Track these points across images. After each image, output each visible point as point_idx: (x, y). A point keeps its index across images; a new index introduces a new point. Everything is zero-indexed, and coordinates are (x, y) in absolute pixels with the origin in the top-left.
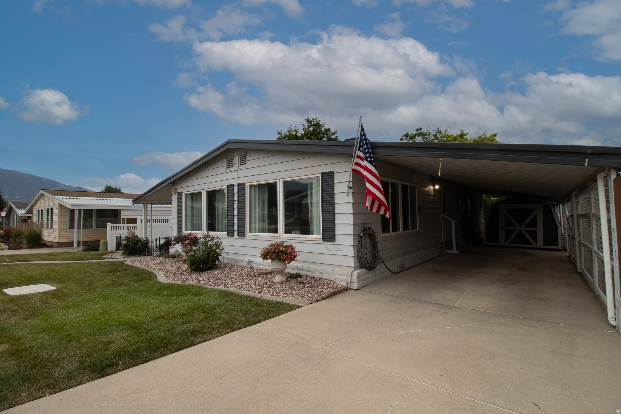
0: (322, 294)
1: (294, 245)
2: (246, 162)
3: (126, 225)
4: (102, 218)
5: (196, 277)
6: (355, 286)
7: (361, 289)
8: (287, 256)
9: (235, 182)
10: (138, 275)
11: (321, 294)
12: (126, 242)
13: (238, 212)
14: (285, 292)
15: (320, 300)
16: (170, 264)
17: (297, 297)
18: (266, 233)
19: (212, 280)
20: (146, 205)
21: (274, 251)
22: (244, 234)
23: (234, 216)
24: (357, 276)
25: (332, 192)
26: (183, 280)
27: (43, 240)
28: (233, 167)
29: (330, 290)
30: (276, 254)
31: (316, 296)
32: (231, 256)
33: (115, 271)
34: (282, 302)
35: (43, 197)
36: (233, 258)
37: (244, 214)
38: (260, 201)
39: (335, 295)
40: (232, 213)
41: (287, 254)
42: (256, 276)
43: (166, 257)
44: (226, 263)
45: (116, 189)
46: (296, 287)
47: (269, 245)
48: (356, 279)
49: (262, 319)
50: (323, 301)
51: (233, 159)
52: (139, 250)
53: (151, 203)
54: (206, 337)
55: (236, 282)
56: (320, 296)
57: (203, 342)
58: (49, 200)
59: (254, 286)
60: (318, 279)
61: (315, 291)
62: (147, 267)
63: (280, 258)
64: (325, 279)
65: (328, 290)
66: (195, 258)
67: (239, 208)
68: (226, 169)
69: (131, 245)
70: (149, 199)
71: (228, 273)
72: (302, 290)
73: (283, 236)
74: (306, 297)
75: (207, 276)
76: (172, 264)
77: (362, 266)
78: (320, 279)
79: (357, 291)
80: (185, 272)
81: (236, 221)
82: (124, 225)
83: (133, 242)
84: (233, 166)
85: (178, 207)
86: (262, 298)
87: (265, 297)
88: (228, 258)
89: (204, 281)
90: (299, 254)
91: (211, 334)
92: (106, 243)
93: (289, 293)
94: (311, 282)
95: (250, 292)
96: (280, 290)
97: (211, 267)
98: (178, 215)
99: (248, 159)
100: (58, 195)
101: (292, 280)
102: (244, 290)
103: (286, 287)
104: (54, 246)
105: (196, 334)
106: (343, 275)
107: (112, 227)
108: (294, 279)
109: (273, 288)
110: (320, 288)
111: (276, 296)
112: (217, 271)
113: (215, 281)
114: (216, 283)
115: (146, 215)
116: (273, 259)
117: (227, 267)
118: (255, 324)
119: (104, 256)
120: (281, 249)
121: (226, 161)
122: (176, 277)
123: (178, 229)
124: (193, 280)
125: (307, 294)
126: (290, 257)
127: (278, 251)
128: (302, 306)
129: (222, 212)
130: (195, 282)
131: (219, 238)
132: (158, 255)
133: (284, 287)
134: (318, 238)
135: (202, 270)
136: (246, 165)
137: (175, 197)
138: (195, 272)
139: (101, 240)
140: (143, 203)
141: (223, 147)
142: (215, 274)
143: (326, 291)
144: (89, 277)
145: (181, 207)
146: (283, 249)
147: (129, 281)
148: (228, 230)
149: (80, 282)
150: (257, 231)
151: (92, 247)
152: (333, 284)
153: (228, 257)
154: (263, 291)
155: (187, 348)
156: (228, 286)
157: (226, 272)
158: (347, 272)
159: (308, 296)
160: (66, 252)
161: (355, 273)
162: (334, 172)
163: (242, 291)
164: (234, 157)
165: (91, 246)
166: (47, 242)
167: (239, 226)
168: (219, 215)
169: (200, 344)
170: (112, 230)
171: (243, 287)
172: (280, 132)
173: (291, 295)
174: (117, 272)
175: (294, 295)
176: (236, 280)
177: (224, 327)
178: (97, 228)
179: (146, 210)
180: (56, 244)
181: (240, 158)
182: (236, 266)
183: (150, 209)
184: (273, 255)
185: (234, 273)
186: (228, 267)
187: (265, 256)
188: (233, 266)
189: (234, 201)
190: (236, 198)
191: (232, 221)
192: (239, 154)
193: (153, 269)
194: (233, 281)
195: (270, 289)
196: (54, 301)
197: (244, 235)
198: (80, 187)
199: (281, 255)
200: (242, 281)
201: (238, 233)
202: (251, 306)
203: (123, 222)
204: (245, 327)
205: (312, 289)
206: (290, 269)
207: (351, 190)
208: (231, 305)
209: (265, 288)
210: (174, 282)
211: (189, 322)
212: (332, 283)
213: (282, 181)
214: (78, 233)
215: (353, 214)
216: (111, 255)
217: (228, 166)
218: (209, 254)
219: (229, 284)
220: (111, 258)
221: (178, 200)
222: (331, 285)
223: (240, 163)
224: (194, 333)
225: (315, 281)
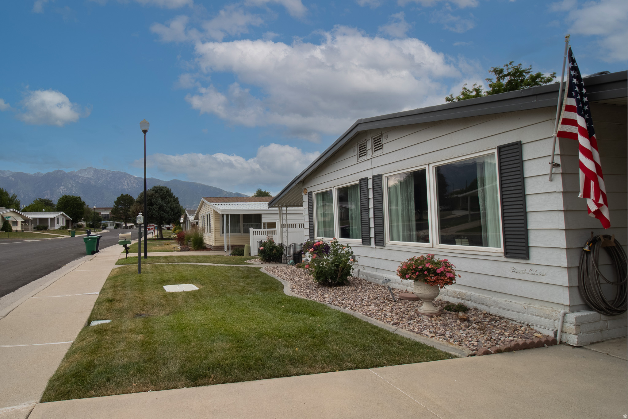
0: (498, 343)
1: (451, 261)
2: (381, 146)
3: (266, 230)
4: (247, 223)
5: (322, 293)
6: (573, 339)
7: (585, 347)
8: (438, 276)
9: (369, 175)
10: (266, 284)
11: (496, 344)
12: (263, 248)
13: (374, 213)
14: (432, 330)
15: (493, 352)
16: (300, 274)
17: (452, 340)
18: (413, 242)
19: (339, 299)
20: (281, 208)
21: (416, 268)
22: (382, 242)
23: (369, 218)
24: (576, 323)
25: (519, 176)
26: (308, 294)
27: (204, 243)
28: (365, 155)
29: (515, 339)
30: (419, 272)
31: (485, 344)
32: (367, 271)
33: (248, 277)
34: (424, 344)
35: (204, 204)
36: (370, 274)
37: (381, 216)
38: (403, 197)
39: (525, 349)
40: (367, 215)
41: (438, 274)
42: (395, 301)
43: (298, 267)
44: (362, 279)
45: (265, 192)
46: (453, 325)
47: (410, 260)
48: (574, 327)
49: (385, 362)
50: (498, 356)
51: (365, 145)
52: (275, 257)
53: (286, 205)
54: (305, 369)
55: (367, 306)
56: (493, 346)
57: (301, 374)
58: (208, 207)
59: (389, 314)
60: (497, 317)
61: (487, 336)
62: (278, 275)
63: (426, 278)
64: (512, 320)
65: (511, 338)
66: (321, 270)
67: (375, 208)
68: (358, 159)
69: (268, 251)
70: (284, 201)
71: (360, 291)
72: (462, 332)
73: (437, 247)
74: (466, 343)
75: (334, 293)
76: (301, 274)
77: (589, 305)
78: (501, 318)
79: (576, 349)
80: (311, 286)
81: (372, 225)
82: (264, 230)
83: (269, 248)
84: (366, 153)
85: (309, 209)
86: (395, 333)
87: (400, 332)
88: (364, 273)
89: (330, 298)
90: (459, 275)
91: (312, 366)
92: (249, 248)
93: (439, 332)
94: (483, 320)
95: (381, 322)
96: (426, 326)
97: (340, 282)
98: (309, 219)
99: (384, 141)
100: (213, 202)
101: (450, 314)
102: (375, 318)
103: (436, 323)
104: (212, 249)
105: (294, 363)
106: (546, 318)
107: (253, 232)
108: (454, 313)
109: (415, 320)
110: (497, 333)
111: (417, 333)
112: (348, 288)
113: (342, 300)
114: (343, 304)
115: (281, 219)
116: (416, 280)
117: (361, 285)
118: (373, 367)
119: (245, 261)
120: (427, 265)
121: (357, 148)
122: (302, 290)
123: (310, 234)
124: (317, 296)
125: (470, 339)
126: (442, 278)
127: (422, 268)
128: (456, 357)
129: (356, 214)
130: (320, 298)
131: (350, 247)
132: (292, 263)
133: (433, 322)
134: (496, 251)
135: (330, 285)
136: (381, 150)
137: (305, 198)
138: (323, 287)
139: (245, 245)
140: (278, 206)
141: (352, 132)
142: (344, 292)
143: (507, 339)
144: (225, 281)
145: (312, 209)
146: (431, 266)
147: (256, 290)
148: (363, 236)
149: (217, 286)
150: (401, 238)
151: (238, 252)
152: (526, 330)
153: (364, 271)
154: (400, 324)
155: (281, 377)
156: (355, 309)
157: (358, 291)
158: (554, 313)
159: (471, 342)
160: (218, 255)
161: (572, 317)
162: (522, 143)
163: (372, 319)
164: (366, 141)
165: (237, 250)
166: (207, 245)
167: (376, 232)
168: (353, 218)
169: (296, 376)
170: (254, 235)
171: (374, 313)
172: (450, 97)
173: (441, 336)
174: (249, 278)
175: (447, 336)
176: (368, 302)
177: (330, 362)
178: (244, 232)
179: (281, 214)
180: (213, 247)
181: (374, 141)
182: (374, 284)
183: (285, 212)
184: (415, 273)
185: (368, 293)
186: (363, 285)
187: (404, 273)
188: (370, 283)
189: (369, 199)
190: (371, 195)
191: (368, 226)
192: (372, 138)
193: (282, 279)
194: (363, 304)
195: (411, 322)
196: (192, 302)
197: (382, 244)
198: (238, 193)
199: (426, 274)
200: (375, 305)
201: (375, 240)
202: (373, 342)
203: (263, 226)
204: (357, 368)
205: (480, 333)
206: (450, 296)
207: (560, 170)
208: (349, 335)
209: (404, 320)
210: (298, 296)
211: (292, 346)
212: (523, 328)
213: (433, 166)
214: (227, 238)
215: (564, 211)
216: (252, 260)
217: (360, 154)
218: (337, 266)
219: (357, 306)
220: (250, 264)
221: (308, 201)
222: (521, 330)
223: (375, 149)
224: (293, 361)
225: (491, 321)
